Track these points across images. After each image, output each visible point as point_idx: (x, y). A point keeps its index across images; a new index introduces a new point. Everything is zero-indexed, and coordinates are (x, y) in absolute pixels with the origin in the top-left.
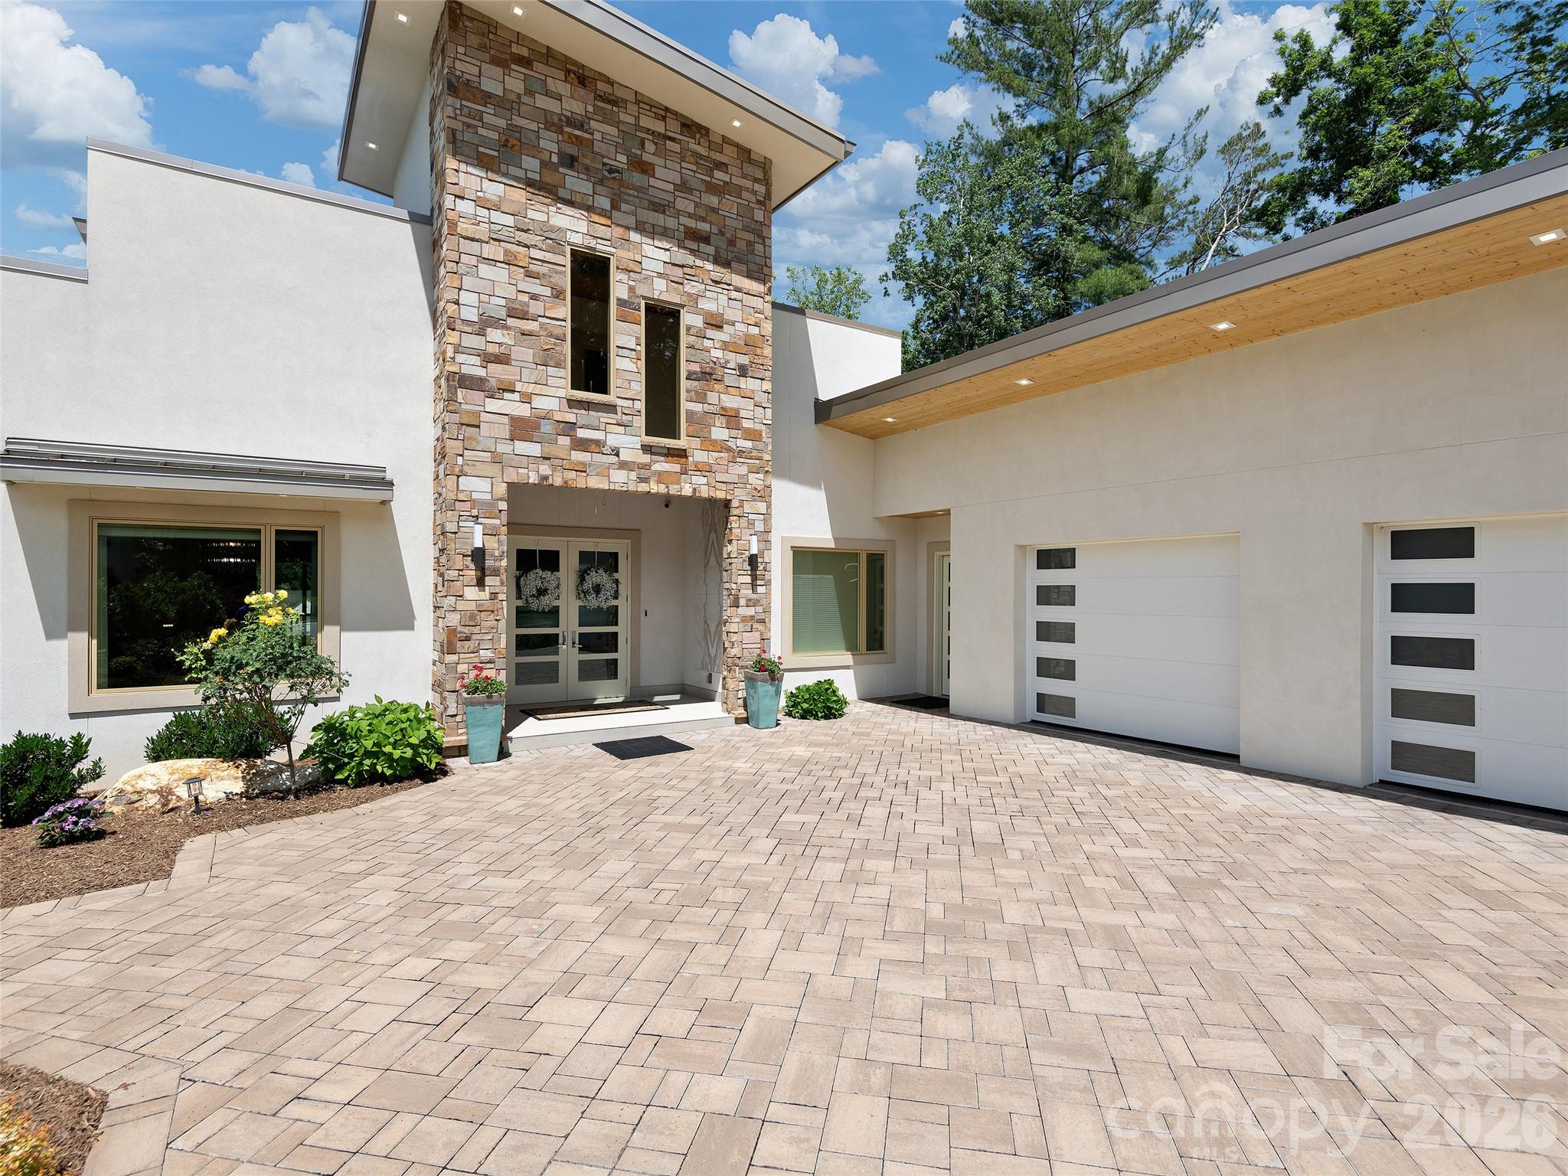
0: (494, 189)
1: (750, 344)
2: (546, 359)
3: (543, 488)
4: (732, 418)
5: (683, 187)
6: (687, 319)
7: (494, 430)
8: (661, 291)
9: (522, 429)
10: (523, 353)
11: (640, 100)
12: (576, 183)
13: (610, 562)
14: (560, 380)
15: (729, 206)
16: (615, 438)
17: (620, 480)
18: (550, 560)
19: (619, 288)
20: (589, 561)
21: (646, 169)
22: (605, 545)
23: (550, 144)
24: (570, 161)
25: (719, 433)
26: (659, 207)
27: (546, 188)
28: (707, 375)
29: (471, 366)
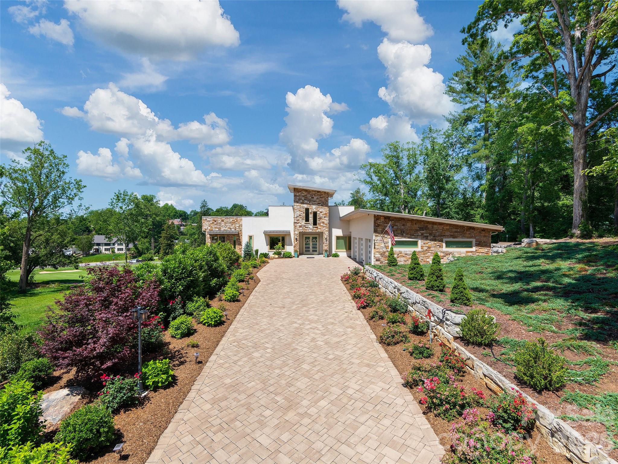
0: (298, 204)
1: (326, 214)
2: (303, 219)
3: (302, 232)
4: (323, 223)
5: (317, 199)
6: (318, 213)
7: (298, 227)
8: (315, 210)
9: (300, 227)
10: (300, 219)
11: (313, 191)
12: (306, 201)
13: (316, 238)
14: (304, 221)
15: (323, 199)
16: (310, 226)
17: (310, 231)
18: (309, 238)
19: (310, 211)
20: (313, 238)
21: (313, 198)
22: (315, 236)
23: (303, 198)
24: (305, 200)
25: (322, 224)
26: (315, 201)
27: (303, 203)
28: (320, 218)
29: (296, 221)
